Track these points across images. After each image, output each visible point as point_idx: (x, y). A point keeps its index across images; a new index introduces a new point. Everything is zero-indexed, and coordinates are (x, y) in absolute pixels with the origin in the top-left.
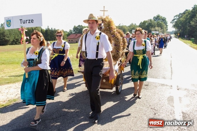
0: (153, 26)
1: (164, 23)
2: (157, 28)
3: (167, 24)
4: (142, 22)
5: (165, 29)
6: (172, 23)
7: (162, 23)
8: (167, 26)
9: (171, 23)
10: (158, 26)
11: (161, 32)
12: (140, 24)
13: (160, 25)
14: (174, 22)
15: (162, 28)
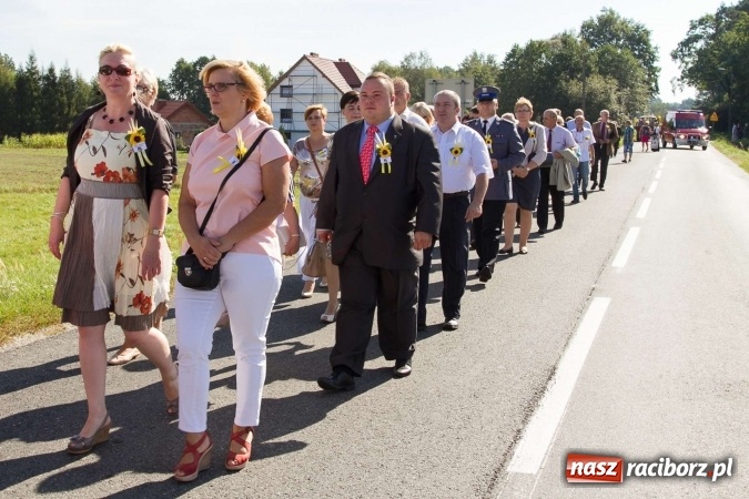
0: (579, 70)
1: (639, 57)
2: (596, 83)
3: (655, 64)
4: (523, 45)
5: (641, 89)
6: (678, 60)
7: (628, 55)
8: (653, 71)
9: (674, 56)
10: (603, 73)
11: (619, 101)
12: (510, 56)
13: (613, 68)
14: (690, 55)
15: (623, 83)
